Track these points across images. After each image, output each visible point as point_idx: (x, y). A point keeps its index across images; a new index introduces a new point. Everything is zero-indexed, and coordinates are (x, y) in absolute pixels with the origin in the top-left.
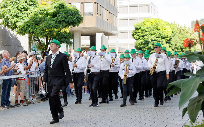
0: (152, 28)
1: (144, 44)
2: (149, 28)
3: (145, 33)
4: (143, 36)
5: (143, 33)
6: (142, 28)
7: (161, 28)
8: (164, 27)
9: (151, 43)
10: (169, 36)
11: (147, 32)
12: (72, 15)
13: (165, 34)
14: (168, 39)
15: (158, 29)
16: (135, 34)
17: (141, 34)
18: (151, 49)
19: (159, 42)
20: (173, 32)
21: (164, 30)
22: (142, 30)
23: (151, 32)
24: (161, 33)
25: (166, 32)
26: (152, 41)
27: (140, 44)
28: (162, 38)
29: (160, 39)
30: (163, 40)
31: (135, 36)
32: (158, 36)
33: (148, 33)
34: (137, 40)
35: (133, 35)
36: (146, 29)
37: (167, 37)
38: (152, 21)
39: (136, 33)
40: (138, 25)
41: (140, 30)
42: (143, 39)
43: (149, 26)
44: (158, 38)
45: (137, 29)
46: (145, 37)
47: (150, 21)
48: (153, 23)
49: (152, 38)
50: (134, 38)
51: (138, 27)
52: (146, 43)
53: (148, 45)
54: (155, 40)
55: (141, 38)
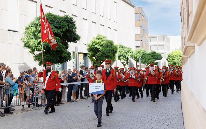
0: (177, 56)
3: (174, 59)
4: (173, 60)
6: (172, 56)
12: (159, 56)
17: (172, 59)
22: (172, 57)
23: (177, 58)
26: (178, 62)
31: (168, 60)
33: (175, 58)
34: (169, 62)
35: (167, 59)
39: (169, 59)
43: (176, 55)
45: (169, 56)
46: (174, 60)
47: (176, 52)
48: (178, 53)
50: (168, 61)
51: (170, 55)
52: (175, 63)
54: (179, 62)
55: (172, 61)
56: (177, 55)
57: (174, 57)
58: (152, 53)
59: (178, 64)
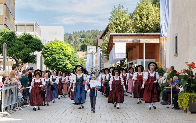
1: (52, 60)
2: (55, 49)
3: (53, 53)
4: (52, 55)
5: (51, 52)
6: (51, 48)
7: (64, 49)
8: (67, 48)
9: (58, 60)
10: (70, 55)
11: (54, 51)
12: (39, 44)
13: (67, 53)
14: (69, 57)
15: (63, 50)
16: (45, 53)
17: (50, 53)
18: (58, 65)
19: (64, 59)
20: (72, 52)
21: (67, 51)
22: (50, 50)
23: (57, 51)
24: (65, 52)
25: (69, 52)
26: (59, 58)
27: (49, 61)
28: (65, 57)
29: (64, 57)
30: (66, 57)
31: (45, 54)
32: (63, 55)
34: (46, 57)
36: (53, 49)
37: (69, 56)
38: (58, 43)
40: (47, 46)
41: (48, 50)
42: (52, 57)
43: (56, 47)
44: (62, 57)
45: (46, 49)
46: (53, 55)
47: (56, 43)
48: (59, 44)
49: (58, 56)
50: (44, 56)
51: (47, 47)
52: (54, 60)
53: (55, 62)
54: (61, 58)
55: (49, 56)
56: (58, 48)
57: (53, 51)
58: (27, 39)
59: (59, 61)
